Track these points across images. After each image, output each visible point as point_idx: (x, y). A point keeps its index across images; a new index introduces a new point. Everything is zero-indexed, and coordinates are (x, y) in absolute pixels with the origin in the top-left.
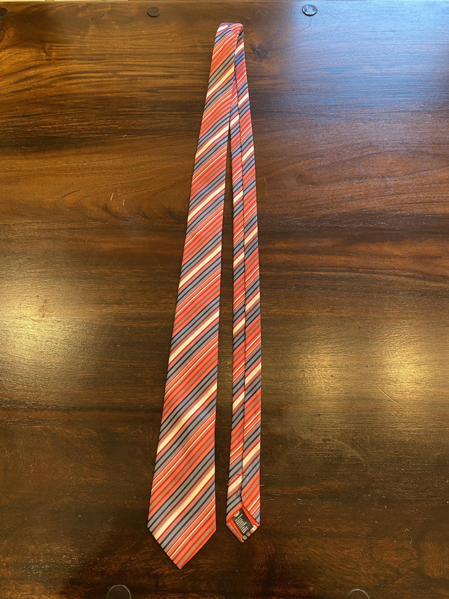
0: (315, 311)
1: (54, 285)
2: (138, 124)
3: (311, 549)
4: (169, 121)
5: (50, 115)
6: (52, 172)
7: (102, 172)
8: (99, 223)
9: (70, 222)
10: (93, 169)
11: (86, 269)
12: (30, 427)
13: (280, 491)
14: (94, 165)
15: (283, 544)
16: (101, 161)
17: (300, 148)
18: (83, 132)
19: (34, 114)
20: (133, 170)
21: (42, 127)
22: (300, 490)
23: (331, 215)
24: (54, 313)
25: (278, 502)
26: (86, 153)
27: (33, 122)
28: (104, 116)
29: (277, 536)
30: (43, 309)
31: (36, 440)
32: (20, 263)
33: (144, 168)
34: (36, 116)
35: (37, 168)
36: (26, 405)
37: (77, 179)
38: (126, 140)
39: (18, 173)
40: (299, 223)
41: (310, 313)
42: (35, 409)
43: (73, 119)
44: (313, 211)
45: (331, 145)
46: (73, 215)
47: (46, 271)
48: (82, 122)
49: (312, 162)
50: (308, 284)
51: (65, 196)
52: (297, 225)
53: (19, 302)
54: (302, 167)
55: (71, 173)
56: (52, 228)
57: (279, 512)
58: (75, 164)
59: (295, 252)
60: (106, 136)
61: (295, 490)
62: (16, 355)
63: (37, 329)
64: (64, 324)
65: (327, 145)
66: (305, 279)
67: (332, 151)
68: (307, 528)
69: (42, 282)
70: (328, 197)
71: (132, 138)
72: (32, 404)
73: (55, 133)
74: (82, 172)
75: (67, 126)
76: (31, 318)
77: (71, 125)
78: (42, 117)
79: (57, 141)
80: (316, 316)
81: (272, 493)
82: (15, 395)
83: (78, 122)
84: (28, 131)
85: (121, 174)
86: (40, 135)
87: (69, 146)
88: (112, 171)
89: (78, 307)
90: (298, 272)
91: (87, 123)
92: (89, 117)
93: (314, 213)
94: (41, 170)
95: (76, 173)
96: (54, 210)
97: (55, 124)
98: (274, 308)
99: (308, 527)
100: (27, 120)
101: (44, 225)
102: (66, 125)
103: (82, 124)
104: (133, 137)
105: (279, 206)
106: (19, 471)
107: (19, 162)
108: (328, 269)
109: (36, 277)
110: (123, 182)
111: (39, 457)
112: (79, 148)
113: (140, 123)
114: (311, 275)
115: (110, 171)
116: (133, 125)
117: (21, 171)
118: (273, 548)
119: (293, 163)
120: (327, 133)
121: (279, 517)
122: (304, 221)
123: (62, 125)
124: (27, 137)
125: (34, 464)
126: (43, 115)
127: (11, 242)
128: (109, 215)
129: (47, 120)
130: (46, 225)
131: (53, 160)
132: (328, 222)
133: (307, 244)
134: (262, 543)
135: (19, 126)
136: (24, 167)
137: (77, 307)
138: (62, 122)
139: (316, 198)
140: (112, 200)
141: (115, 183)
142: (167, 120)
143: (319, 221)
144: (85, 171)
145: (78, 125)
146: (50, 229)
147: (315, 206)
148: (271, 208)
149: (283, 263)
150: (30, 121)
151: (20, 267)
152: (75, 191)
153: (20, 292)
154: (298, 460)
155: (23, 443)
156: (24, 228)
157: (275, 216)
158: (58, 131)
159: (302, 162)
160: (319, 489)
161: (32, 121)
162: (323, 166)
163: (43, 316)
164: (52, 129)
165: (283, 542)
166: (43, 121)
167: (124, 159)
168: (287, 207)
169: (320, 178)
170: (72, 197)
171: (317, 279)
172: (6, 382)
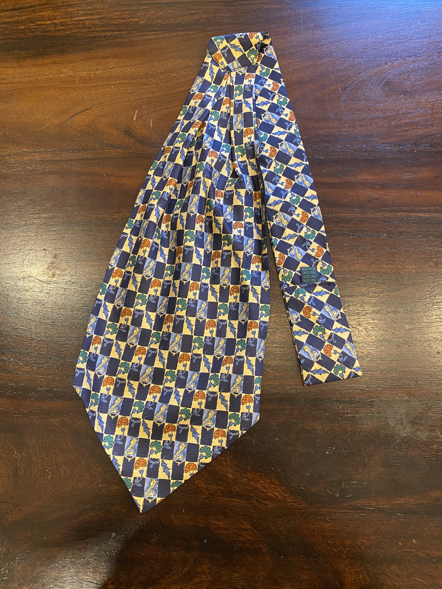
0: (414, 265)
1: (65, 234)
2: (165, 16)
3: (417, 579)
4: (207, 12)
5: (48, 6)
6: (54, 84)
7: (121, 82)
8: (119, 150)
9: (83, 150)
10: (109, 78)
11: (105, 214)
12: (44, 420)
13: (373, 504)
14: (110, 74)
15: (380, 572)
16: (119, 68)
17: (386, 44)
18: (93, 29)
19: (28, 6)
20: (162, 79)
21: (39, 23)
22: (400, 502)
23: (431, 136)
24: (67, 272)
25: (371, 518)
26: (98, 58)
27: (27, 17)
28: (119, 6)
29: (371, 562)
30: (53, 266)
31: (52, 437)
32: (20, 206)
33: (176, 76)
34: (30, 9)
35: (35, 79)
36: (38, 391)
37: (87, 92)
38: (151, 39)
39: (10, 85)
40: (388, 146)
41: (408, 269)
42: (48, 397)
43: (80, 12)
44: (406, 131)
45: (428, 39)
46: (86, 141)
47: (55, 216)
48: (91, 15)
49: (404, 64)
50: (403, 229)
51: (74, 116)
52: (385, 150)
53: (20, 257)
54: (389, 70)
55: (81, 85)
56: (58, 159)
57: (373, 530)
58: (84, 73)
59: (384, 186)
60: (124, 34)
61: (393, 503)
62: (21, 327)
63: (47, 293)
64: (81, 285)
65: (422, 40)
66: (399, 223)
67: (430, 47)
68: (411, 552)
69: (50, 231)
70: (426, 111)
71: (159, 36)
72: (45, 390)
73: (56, 31)
74: (95, 83)
75: (71, 21)
76: (38, 278)
77: (77, 20)
78: (37, 9)
79: (59, 41)
80: (416, 273)
81: (363, 506)
82: (22, 380)
83: (85, 15)
84: (21, 29)
85: (146, 85)
86: (37, 33)
87: (76, 48)
88: (134, 81)
89: (100, 264)
90: (388, 213)
91: (98, 16)
92: (100, 9)
93: (409, 133)
94: (40, 81)
95: (86, 85)
96: (61, 135)
97: (55, 19)
98: (358, 263)
99: (413, 550)
100: (18, 14)
101: (48, 155)
102: (70, 19)
103: (92, 17)
104: (160, 34)
105: (360, 123)
106: (33, 477)
107: (10, 71)
108: (429, 209)
109: (41, 225)
110: (149, 96)
111: (58, 459)
112: (88, 50)
113: (169, 16)
114: (408, 218)
115: (131, 81)
116: (160, 18)
117: (14, 83)
118: (367, 577)
119: (378, 66)
120: (423, 23)
121: (374, 537)
122: (395, 145)
123: (65, 20)
124: (20, 37)
125: (52, 468)
126: (39, 7)
127: (5, 178)
128: (132, 140)
129: (44, 13)
130: (51, 155)
131: (55, 67)
132: (427, 145)
133: (399, 175)
134: (352, 570)
135: (9, 22)
136: (18, 78)
137: (96, 263)
138: (64, 16)
139: (410, 113)
140: (136, 120)
141: (139, 97)
142: (205, 11)
143: (415, 144)
144: (99, 82)
145: (86, 20)
146: (56, 161)
147: (409, 124)
148: (349, 127)
149: (369, 201)
150: (22, 16)
151: (19, 211)
152: (87, 109)
153: (22, 243)
154: (397, 463)
155: (36, 441)
156: (23, 159)
157: (355, 137)
158: (61, 28)
159: (390, 64)
160: (425, 501)
161: (25, 15)
162: (418, 69)
163: (54, 276)
164: (52, 25)
165: (379, 570)
166: (40, 16)
167: (149, 65)
168: (371, 125)
169: (414, 86)
170: (83, 118)
171: (415, 223)
172: (10, 362)
